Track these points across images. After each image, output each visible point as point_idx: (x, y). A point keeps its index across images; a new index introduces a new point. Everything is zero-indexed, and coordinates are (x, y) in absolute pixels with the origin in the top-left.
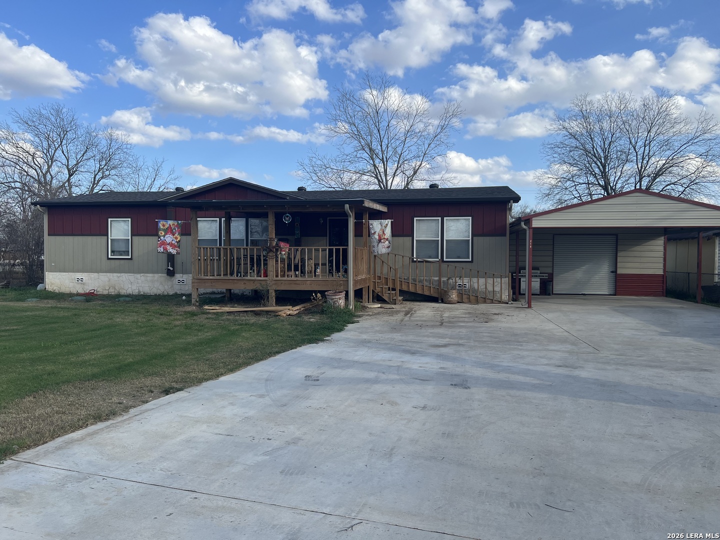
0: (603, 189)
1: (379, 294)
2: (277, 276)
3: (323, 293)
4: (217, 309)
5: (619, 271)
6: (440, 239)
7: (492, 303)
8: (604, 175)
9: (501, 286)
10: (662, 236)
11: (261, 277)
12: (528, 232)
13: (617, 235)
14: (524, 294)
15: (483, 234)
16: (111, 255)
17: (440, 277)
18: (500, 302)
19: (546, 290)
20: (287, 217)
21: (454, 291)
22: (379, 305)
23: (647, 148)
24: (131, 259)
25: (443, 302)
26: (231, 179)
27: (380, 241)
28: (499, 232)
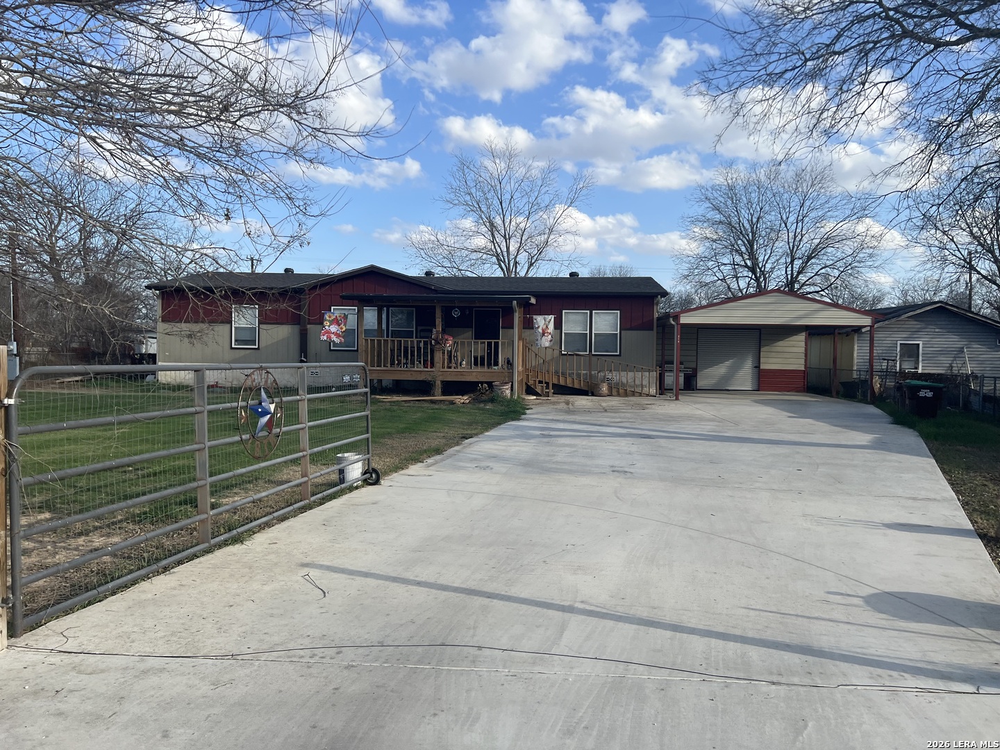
0: (751, 271)
1: (532, 386)
2: (443, 367)
3: (490, 384)
4: (389, 398)
5: (762, 367)
6: (588, 332)
7: (641, 396)
8: (752, 256)
9: (648, 380)
10: (803, 332)
11: (427, 368)
12: (676, 327)
13: (760, 329)
14: (672, 390)
15: (631, 329)
16: (235, 345)
17: (590, 370)
18: (648, 395)
19: (690, 385)
20: (456, 311)
21: (604, 384)
22: (535, 397)
23: (800, 224)
24: (258, 349)
25: (593, 395)
26: (373, 267)
27: (543, 334)
28: (647, 326)
